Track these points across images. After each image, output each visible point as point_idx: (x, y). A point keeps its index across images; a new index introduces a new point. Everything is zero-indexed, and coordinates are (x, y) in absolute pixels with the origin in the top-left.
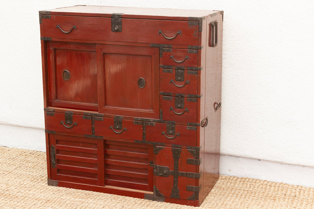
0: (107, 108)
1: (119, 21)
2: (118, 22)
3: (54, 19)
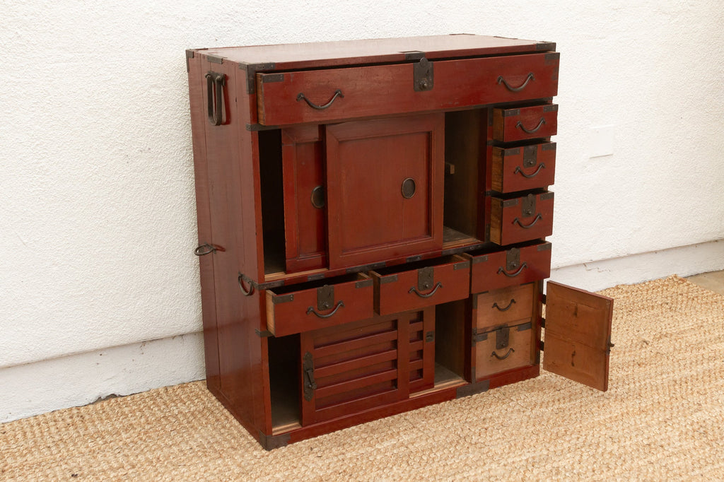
0: (347, 254)
1: (429, 68)
2: (426, 71)
3: (292, 80)
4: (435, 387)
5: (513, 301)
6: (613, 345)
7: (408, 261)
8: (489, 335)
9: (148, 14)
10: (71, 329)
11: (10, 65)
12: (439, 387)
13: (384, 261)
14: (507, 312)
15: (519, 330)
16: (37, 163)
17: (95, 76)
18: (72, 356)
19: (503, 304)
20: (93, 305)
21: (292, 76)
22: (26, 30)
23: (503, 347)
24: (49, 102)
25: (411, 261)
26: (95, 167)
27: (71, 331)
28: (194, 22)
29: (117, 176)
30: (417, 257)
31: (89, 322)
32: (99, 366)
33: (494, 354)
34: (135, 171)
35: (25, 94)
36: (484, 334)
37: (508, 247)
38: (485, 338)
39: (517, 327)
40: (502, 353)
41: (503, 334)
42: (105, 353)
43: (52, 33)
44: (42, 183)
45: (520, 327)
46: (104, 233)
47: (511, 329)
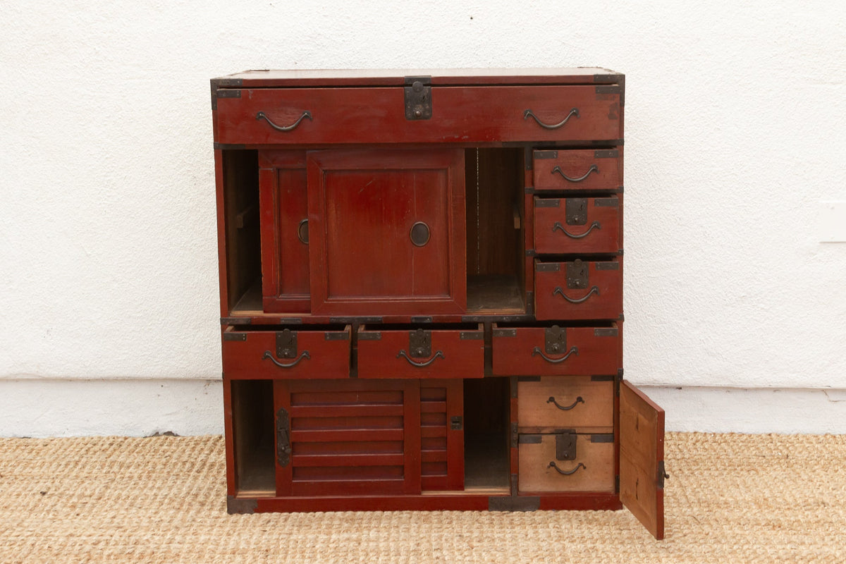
0: (334, 301)
1: (425, 94)
2: (421, 96)
3: (250, 97)
4: (466, 490)
5: (580, 399)
6: (667, 477)
7: (414, 321)
8: (544, 438)
9: (223, 34)
10: (126, 351)
11: (87, 79)
12: (471, 491)
13: (381, 316)
14: (571, 412)
15: (593, 441)
16: (105, 176)
17: (166, 94)
18: (127, 380)
19: (565, 401)
20: (151, 329)
21: (251, 92)
22: (104, 46)
23: (566, 458)
24: (120, 116)
25: (418, 322)
26: (162, 186)
27: (127, 353)
28: (272, 43)
29: (183, 197)
30: (426, 318)
31: (145, 347)
32: (160, 397)
33: (552, 465)
34: (202, 194)
35: (99, 107)
36: (536, 435)
37: (548, 324)
38: (538, 441)
39: (589, 436)
40: (567, 466)
41: (567, 443)
42: (166, 385)
43: (128, 50)
44: (109, 197)
45: (595, 438)
46: (166, 255)
47: (579, 436)
